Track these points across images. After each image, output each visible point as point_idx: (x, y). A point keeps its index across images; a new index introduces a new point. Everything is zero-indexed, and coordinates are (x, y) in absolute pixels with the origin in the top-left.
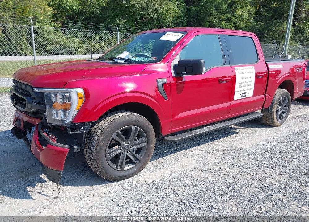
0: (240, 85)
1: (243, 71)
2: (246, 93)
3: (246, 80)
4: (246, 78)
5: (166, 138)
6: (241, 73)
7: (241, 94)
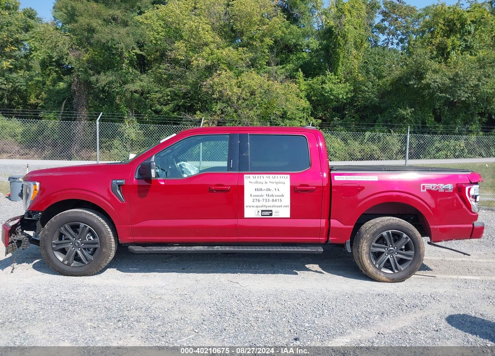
0: (255, 198)
1: (259, 180)
2: (271, 211)
3: (268, 193)
4: (269, 190)
5: (130, 247)
6: (256, 182)
7: (260, 211)
